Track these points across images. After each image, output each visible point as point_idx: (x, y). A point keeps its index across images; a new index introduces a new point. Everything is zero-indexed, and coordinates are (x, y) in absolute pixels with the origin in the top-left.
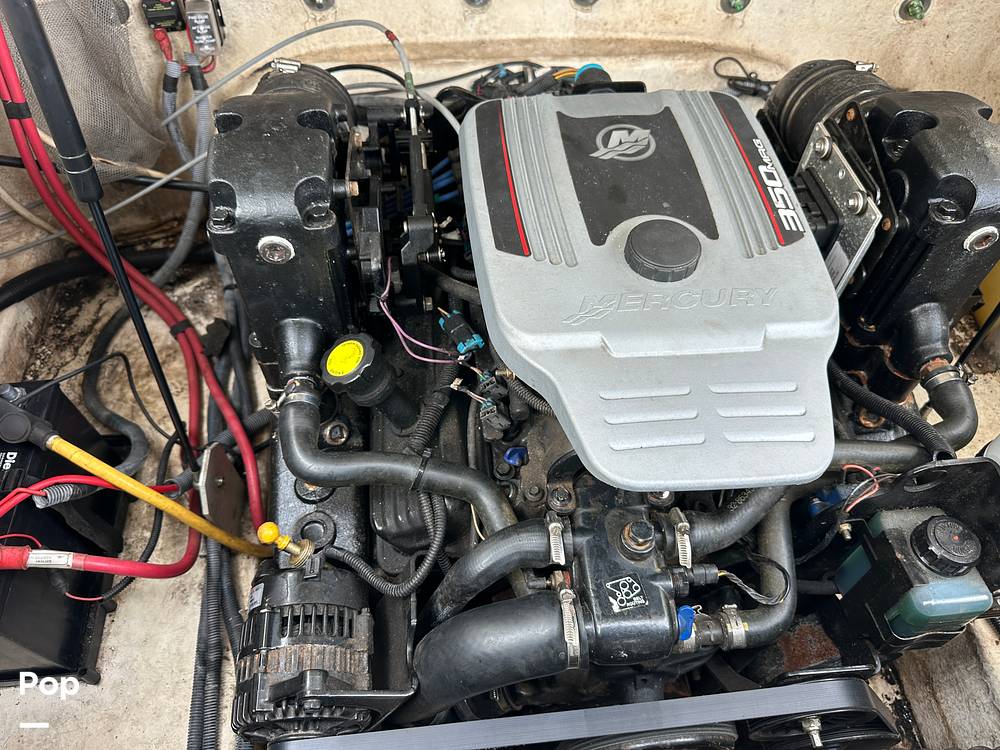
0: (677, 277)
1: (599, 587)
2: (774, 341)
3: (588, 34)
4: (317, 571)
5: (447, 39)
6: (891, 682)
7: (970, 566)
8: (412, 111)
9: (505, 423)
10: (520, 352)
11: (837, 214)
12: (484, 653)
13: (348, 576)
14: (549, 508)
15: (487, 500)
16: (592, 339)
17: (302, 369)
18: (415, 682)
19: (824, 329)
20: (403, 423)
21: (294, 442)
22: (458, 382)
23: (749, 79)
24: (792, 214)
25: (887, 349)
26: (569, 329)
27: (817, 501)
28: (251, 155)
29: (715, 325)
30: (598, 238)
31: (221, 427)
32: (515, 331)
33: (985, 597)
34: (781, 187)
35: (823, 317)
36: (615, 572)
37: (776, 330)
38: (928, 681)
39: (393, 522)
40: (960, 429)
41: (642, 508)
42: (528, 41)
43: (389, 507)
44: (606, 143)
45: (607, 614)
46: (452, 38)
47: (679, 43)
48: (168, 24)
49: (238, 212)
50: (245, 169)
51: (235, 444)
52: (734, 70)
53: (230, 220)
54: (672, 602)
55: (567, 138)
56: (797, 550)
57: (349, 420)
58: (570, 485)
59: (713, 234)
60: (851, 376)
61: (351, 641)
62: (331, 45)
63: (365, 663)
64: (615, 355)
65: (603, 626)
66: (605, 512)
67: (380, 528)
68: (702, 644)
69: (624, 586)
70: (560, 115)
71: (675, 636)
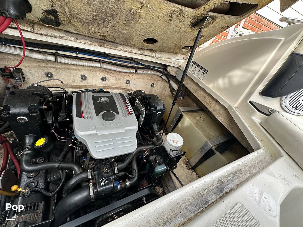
0: (111, 120)
1: (99, 181)
2: (128, 130)
3: (105, 86)
4: (29, 195)
5: (78, 85)
6: (162, 188)
7: (162, 163)
8: (64, 94)
9: (82, 152)
10: (79, 136)
11: (140, 111)
12: (71, 203)
13: (39, 194)
14: (89, 167)
15: (76, 168)
16: (95, 132)
17: (29, 146)
18: (54, 216)
19: (136, 127)
20: (58, 155)
21: (24, 163)
22: (71, 144)
23: (131, 93)
24: (131, 110)
25: (150, 131)
26: (90, 130)
27: (140, 157)
28: (17, 100)
29: (118, 128)
30: (97, 114)
31: (13, 164)
32: (78, 132)
33: (165, 168)
34: (130, 107)
35: (135, 125)
36: (103, 177)
37: (128, 128)
38: (167, 186)
39: (53, 178)
40: (160, 142)
41: (109, 163)
42: (94, 86)
43: (52, 175)
44: (100, 100)
45: (100, 186)
46: (79, 84)
47: (120, 88)
48: (9, 77)
49: (11, 112)
50: (15, 103)
51: (16, 168)
52: (128, 92)
53: (8, 113)
54: (114, 181)
55: (93, 99)
56: (138, 166)
57: (44, 157)
58: (94, 162)
59: (118, 114)
60: (146, 136)
61: (37, 211)
62: (52, 84)
63: (41, 216)
64: (99, 134)
65: (99, 189)
66: (101, 166)
67: (49, 180)
68: (122, 188)
69: (104, 180)
70: (92, 95)
71: (114, 187)
